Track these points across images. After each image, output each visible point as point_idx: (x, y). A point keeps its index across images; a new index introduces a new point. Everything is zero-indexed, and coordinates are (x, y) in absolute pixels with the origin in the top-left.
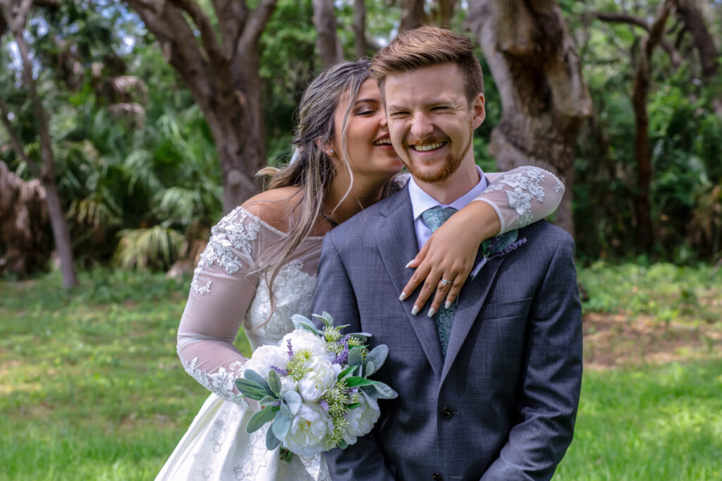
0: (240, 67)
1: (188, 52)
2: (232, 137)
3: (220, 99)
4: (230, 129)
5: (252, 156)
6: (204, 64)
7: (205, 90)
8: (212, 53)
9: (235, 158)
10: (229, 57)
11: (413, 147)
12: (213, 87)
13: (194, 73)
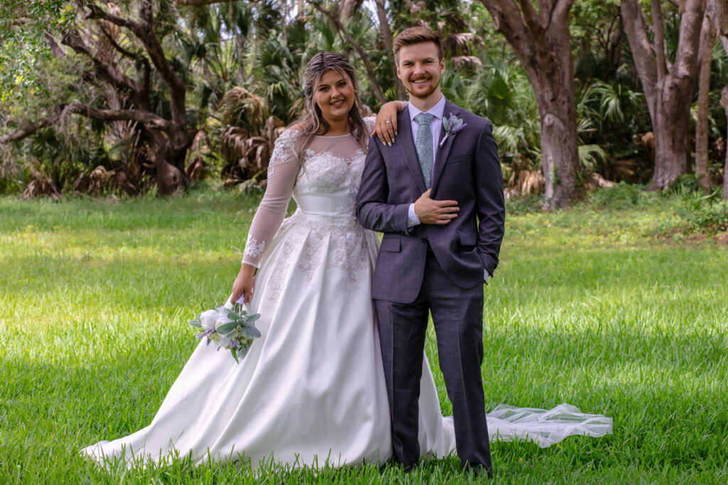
0: (553, 34)
1: (513, 22)
2: (548, 88)
3: (538, 58)
4: (546, 81)
5: (564, 103)
6: (526, 31)
7: (527, 51)
8: (531, 23)
9: (550, 104)
10: (544, 26)
11: (413, 81)
12: (532, 49)
13: (517, 38)
